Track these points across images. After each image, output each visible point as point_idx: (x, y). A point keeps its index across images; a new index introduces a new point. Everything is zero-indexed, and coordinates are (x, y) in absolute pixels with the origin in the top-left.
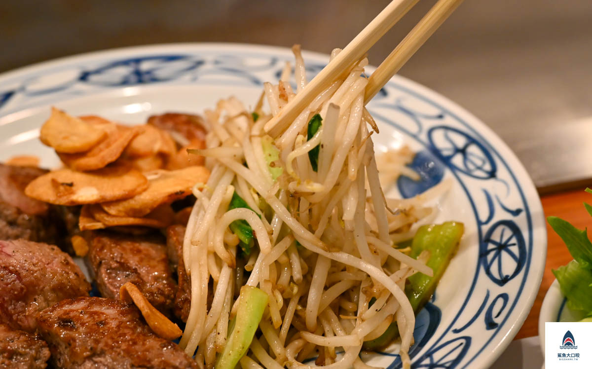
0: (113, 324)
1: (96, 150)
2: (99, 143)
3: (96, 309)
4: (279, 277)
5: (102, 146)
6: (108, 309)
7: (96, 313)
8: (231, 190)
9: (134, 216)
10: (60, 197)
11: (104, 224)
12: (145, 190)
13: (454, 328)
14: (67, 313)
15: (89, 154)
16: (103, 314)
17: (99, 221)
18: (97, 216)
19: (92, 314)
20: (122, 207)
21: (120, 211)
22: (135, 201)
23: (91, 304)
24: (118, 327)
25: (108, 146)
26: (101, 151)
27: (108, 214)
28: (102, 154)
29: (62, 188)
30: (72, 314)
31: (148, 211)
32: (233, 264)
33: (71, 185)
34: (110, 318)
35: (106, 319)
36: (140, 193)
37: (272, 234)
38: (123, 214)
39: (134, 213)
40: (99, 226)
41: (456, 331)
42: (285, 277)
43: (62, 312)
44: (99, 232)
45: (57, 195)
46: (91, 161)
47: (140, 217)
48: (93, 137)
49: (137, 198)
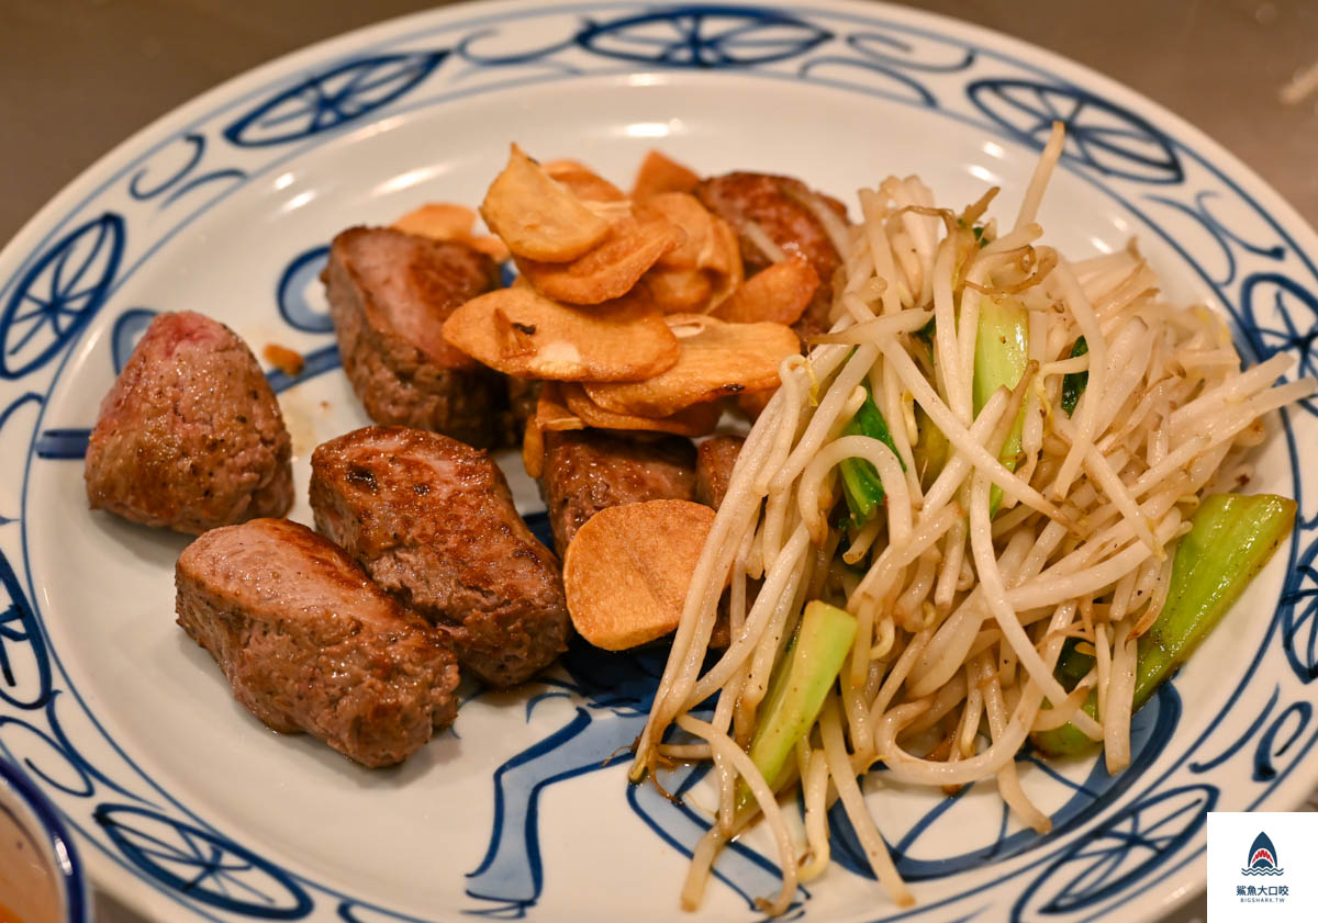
0: (443, 492)
1: (587, 263)
2: (595, 247)
3: (419, 455)
4: (905, 589)
5: (599, 257)
6: (440, 458)
7: (417, 464)
8: (861, 395)
9: (642, 416)
10: (507, 358)
11: (583, 421)
12: (669, 368)
13: (1194, 758)
14: (368, 455)
15: (573, 269)
16: (429, 468)
17: (574, 414)
18: (573, 403)
19: (410, 466)
20: (619, 396)
21: (616, 403)
22: (648, 388)
23: (414, 442)
24: (450, 500)
25: (613, 260)
26: (597, 267)
27: (593, 405)
28: (598, 275)
29: (512, 337)
30: (373, 461)
31: (670, 412)
32: (820, 540)
33: (531, 331)
34: (439, 479)
35: (431, 481)
36: (659, 375)
37: (921, 509)
38: (620, 409)
39: (643, 410)
40: (574, 423)
41: (1196, 768)
42: (918, 591)
43: (358, 453)
44: (570, 436)
45: (501, 352)
46: (575, 285)
47: (652, 419)
48: (587, 234)
49: (652, 383)
